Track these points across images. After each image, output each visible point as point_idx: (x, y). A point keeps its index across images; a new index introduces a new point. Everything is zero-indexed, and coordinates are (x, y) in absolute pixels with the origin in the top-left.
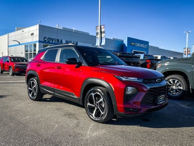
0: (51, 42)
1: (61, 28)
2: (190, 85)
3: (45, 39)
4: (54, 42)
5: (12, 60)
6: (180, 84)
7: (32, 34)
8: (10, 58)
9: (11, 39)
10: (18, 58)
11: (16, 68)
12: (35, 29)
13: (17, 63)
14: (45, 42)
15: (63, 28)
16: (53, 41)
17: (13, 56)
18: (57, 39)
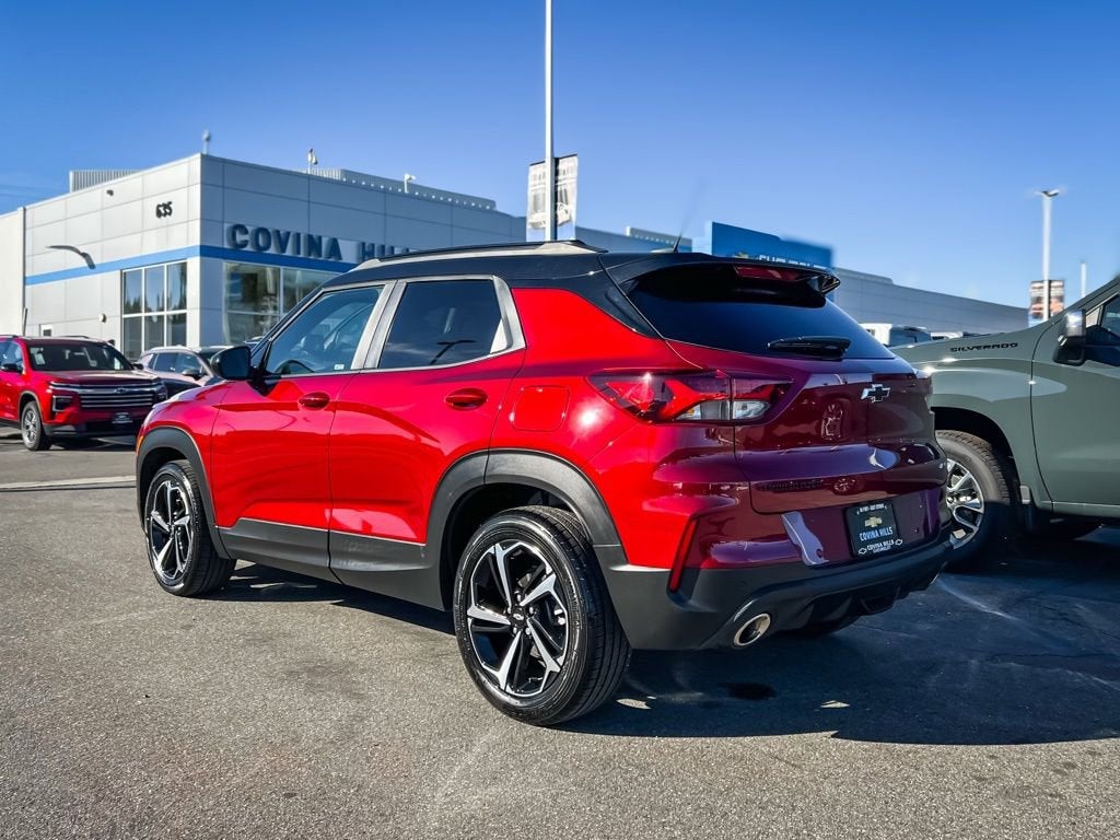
0: (272, 250)
1: (336, 175)
2: (1024, 489)
3: (240, 238)
4: (289, 252)
5: (40, 359)
6: (969, 483)
7: (164, 210)
8: (28, 345)
9: (42, 236)
10: (75, 346)
11: (60, 405)
12: (181, 179)
13: (69, 375)
14: (236, 252)
15: (346, 173)
16: (283, 247)
17: (55, 335)
18: (310, 237)
